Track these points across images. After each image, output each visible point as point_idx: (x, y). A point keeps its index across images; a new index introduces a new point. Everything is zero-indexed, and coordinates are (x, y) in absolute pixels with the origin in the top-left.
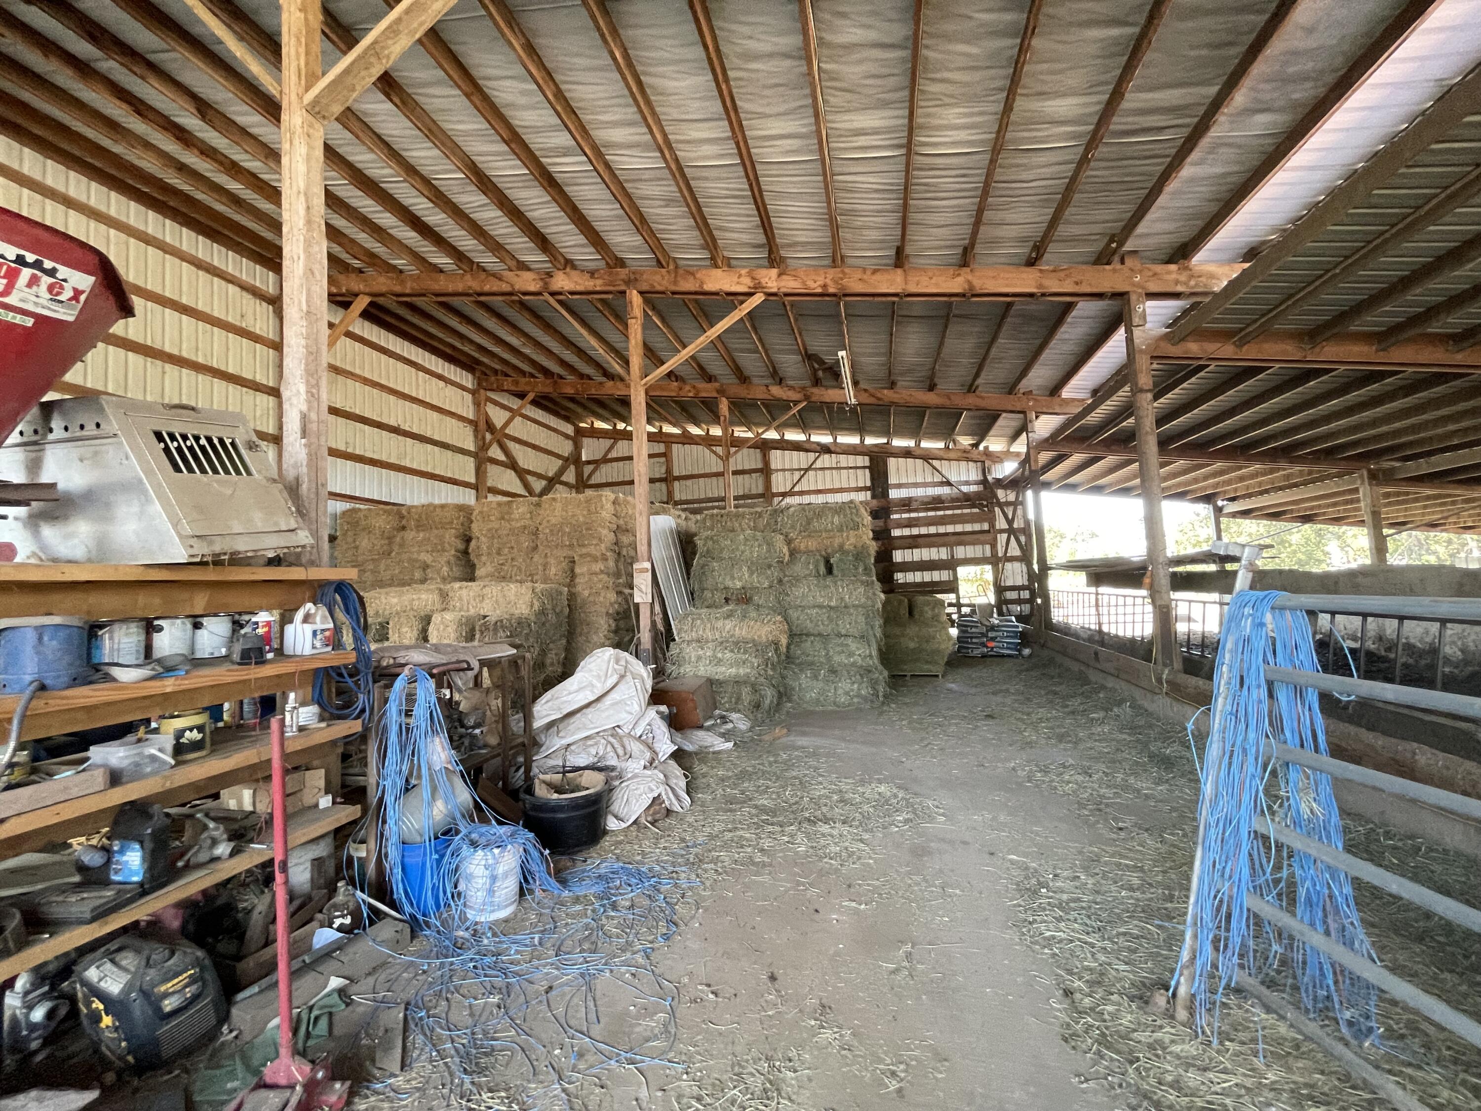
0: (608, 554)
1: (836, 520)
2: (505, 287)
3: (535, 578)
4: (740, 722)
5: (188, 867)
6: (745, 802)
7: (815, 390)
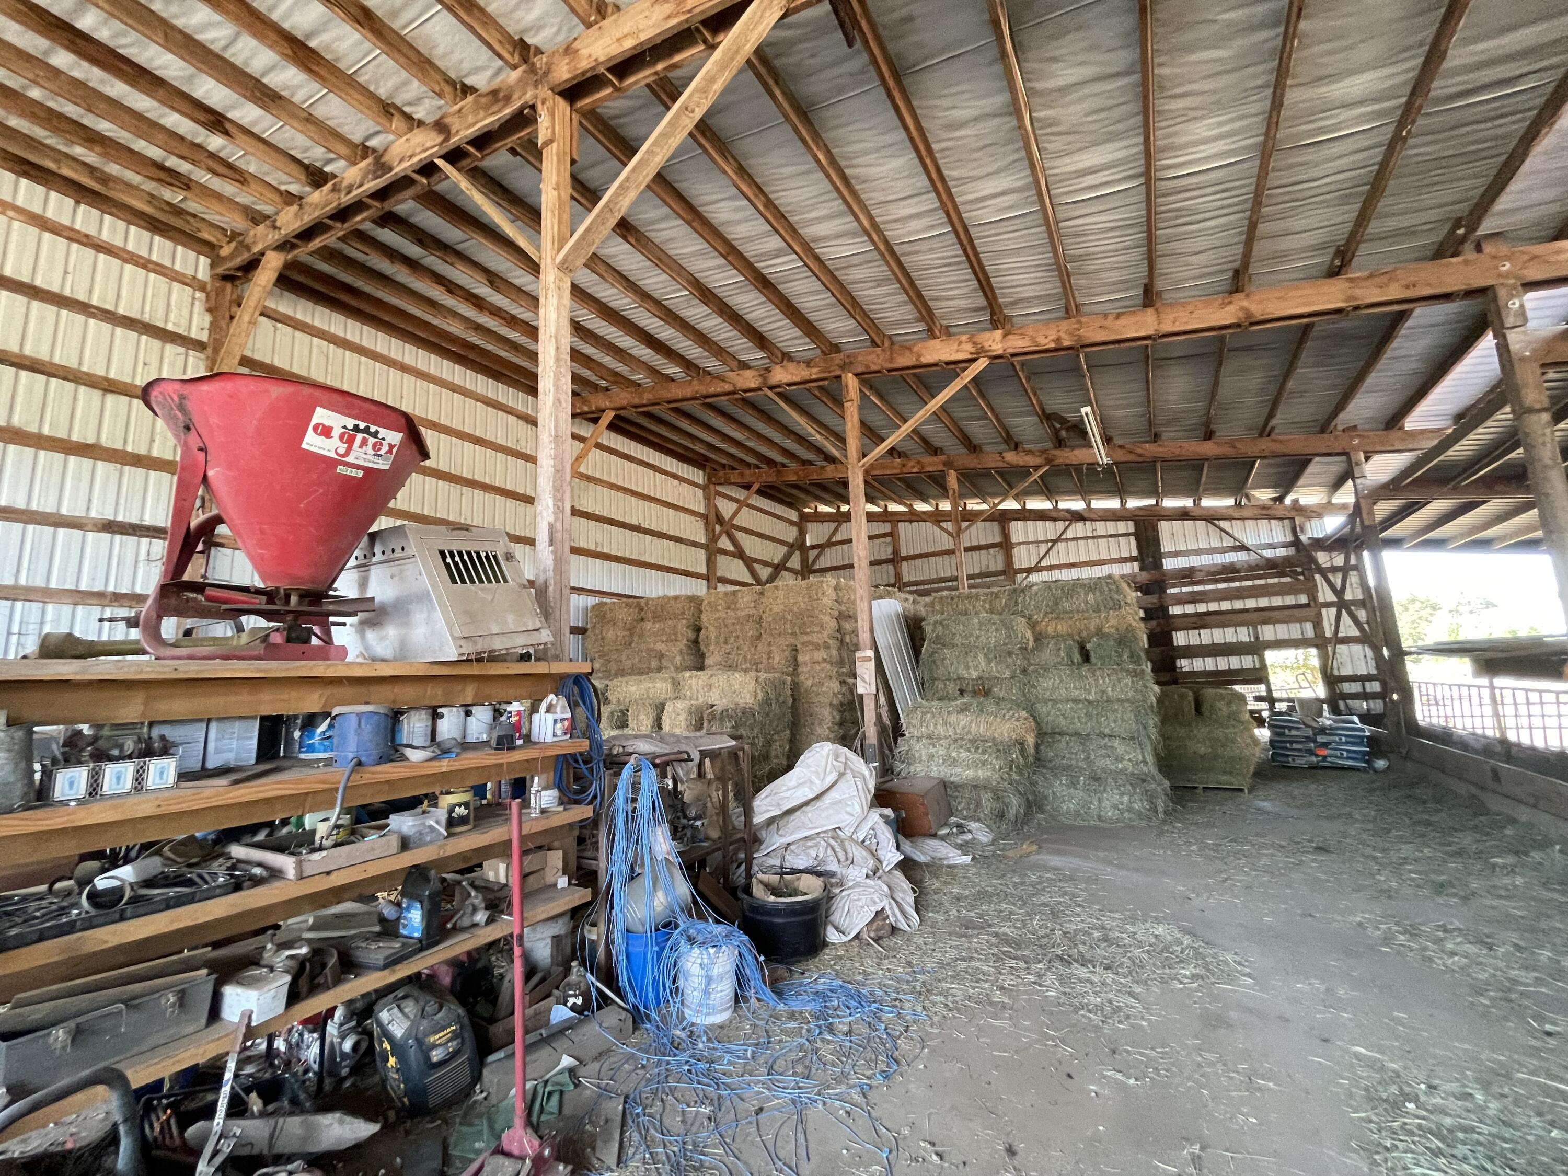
0: (831, 642)
1: (1091, 597)
2: (728, 387)
3: (760, 666)
4: (980, 832)
5: (456, 930)
6: (983, 928)
7: (1057, 452)
